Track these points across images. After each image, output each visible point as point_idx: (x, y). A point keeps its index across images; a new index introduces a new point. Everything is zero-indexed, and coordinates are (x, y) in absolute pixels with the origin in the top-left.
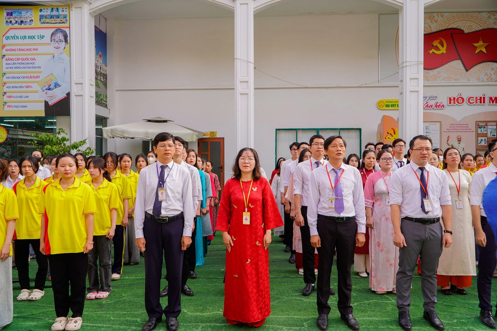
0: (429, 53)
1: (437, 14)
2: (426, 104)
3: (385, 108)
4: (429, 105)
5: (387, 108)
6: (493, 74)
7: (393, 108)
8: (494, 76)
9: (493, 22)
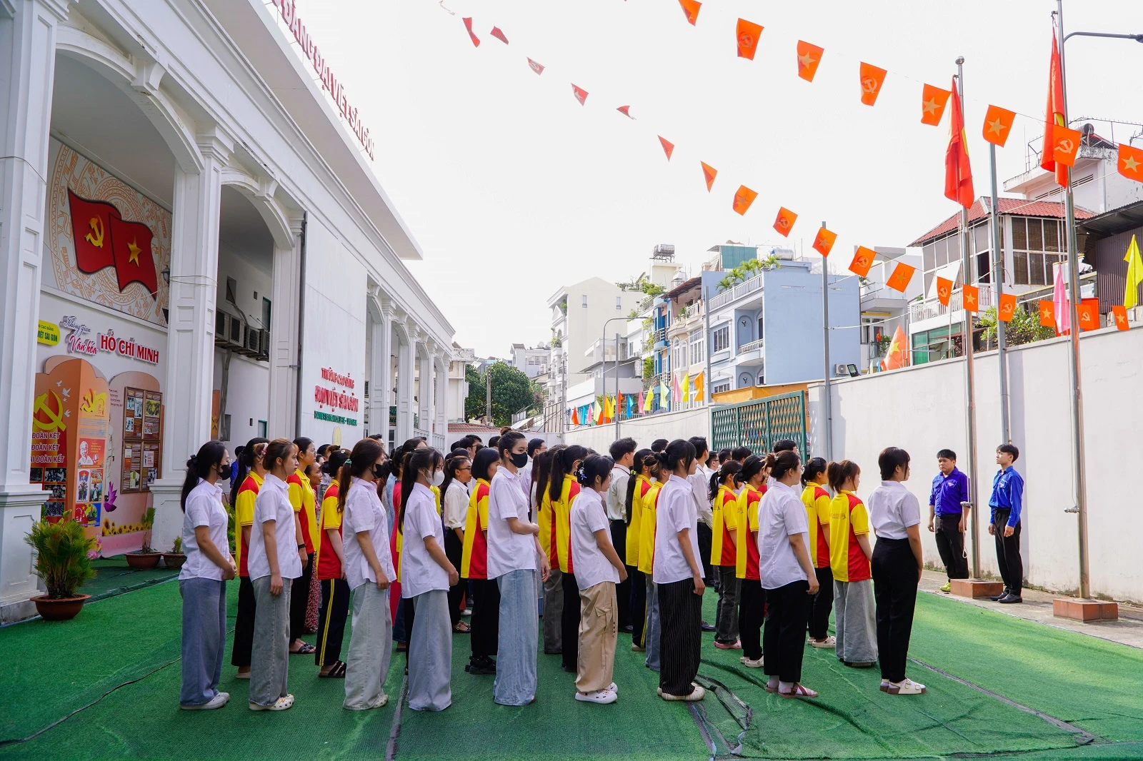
1: (97, 167)
2: (78, 343)
4: (81, 345)
6: (142, 306)
8: (143, 310)
9: (146, 214)
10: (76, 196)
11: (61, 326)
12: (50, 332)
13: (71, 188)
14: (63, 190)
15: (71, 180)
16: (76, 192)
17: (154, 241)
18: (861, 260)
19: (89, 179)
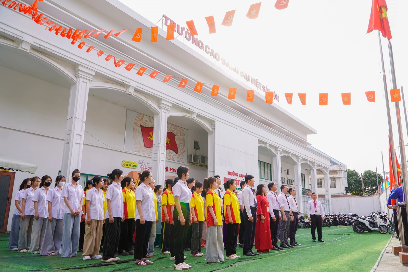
0: (147, 138)
1: (152, 118)
2: (145, 167)
3: (126, 166)
4: (146, 168)
5: (127, 166)
6: (171, 156)
7: (130, 167)
8: (172, 157)
9: (172, 129)
10: (143, 126)
11: (139, 163)
12: (134, 165)
13: (141, 125)
14: (139, 126)
15: (142, 122)
16: (144, 126)
17: (176, 137)
18: (249, 95)
19: (149, 122)
